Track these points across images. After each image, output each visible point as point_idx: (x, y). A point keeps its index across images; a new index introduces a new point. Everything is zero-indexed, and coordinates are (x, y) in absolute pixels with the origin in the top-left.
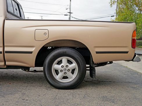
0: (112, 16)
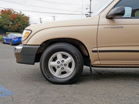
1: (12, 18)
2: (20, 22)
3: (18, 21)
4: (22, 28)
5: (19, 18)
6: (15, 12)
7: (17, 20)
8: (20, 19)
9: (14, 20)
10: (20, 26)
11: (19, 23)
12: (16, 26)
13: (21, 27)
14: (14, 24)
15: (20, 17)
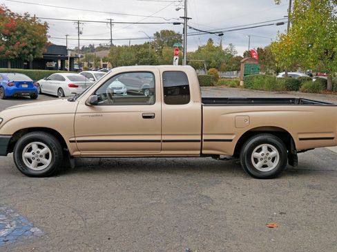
0: (278, 24)
1: (6, 28)
2: (26, 38)
3: (20, 36)
4: (30, 53)
5: (23, 28)
6: (13, 14)
7: (17, 32)
8: (25, 32)
9: (12, 34)
10: (26, 47)
11: (24, 39)
12: (16, 47)
13: (29, 49)
14: (11, 42)
15: (25, 27)
